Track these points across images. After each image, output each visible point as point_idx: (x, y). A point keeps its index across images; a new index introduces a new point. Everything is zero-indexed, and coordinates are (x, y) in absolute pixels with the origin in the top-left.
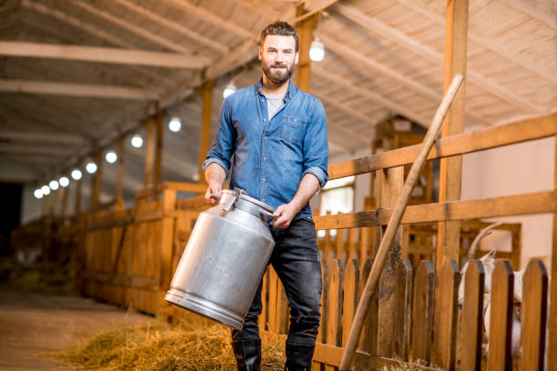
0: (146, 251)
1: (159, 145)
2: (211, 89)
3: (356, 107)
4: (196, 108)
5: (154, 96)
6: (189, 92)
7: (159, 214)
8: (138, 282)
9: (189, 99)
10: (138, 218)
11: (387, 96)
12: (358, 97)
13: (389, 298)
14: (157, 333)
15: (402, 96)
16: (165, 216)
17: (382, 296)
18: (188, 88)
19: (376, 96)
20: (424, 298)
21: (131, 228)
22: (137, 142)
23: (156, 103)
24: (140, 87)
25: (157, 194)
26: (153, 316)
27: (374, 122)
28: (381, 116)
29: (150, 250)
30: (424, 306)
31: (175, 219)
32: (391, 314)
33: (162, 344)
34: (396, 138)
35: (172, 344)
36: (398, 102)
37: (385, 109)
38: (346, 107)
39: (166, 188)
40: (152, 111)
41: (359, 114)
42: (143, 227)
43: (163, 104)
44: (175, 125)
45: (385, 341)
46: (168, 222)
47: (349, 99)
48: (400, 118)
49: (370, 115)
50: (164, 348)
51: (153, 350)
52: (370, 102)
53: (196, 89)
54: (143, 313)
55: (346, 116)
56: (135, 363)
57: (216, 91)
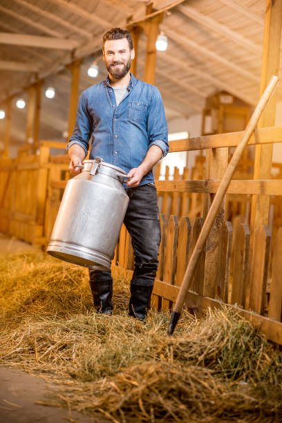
0: (26, 193)
1: (38, 107)
2: (79, 66)
3: (191, 83)
4: (67, 79)
5: (35, 68)
6: (61, 68)
7: (36, 165)
8: (19, 216)
9: (61, 73)
10: (20, 168)
11: (215, 76)
12: (192, 76)
13: (213, 250)
14: (32, 264)
15: (227, 76)
16: (40, 167)
17: (208, 249)
18: (61, 64)
19: (207, 76)
20: (242, 254)
21: (14, 174)
22: (21, 104)
23: (36, 75)
24: (24, 62)
25: (35, 148)
26: (30, 244)
27: (205, 95)
28: (210, 91)
29: (29, 193)
30: (242, 260)
31: (49, 170)
32: (214, 264)
33: (35, 274)
34: (222, 109)
35: (43, 274)
36: (223, 81)
37: (213, 86)
38: (183, 83)
39: (42, 145)
40: (33, 80)
41: (193, 89)
42: (24, 174)
43: (41, 76)
44: (50, 93)
45: (210, 284)
46: (43, 172)
47: (185, 77)
48: (225, 93)
49: (201, 90)
50: (37, 277)
51: (28, 278)
52: (202, 80)
53: (67, 66)
54: (22, 240)
55: (183, 90)
56: (14, 288)
57: (83, 67)
